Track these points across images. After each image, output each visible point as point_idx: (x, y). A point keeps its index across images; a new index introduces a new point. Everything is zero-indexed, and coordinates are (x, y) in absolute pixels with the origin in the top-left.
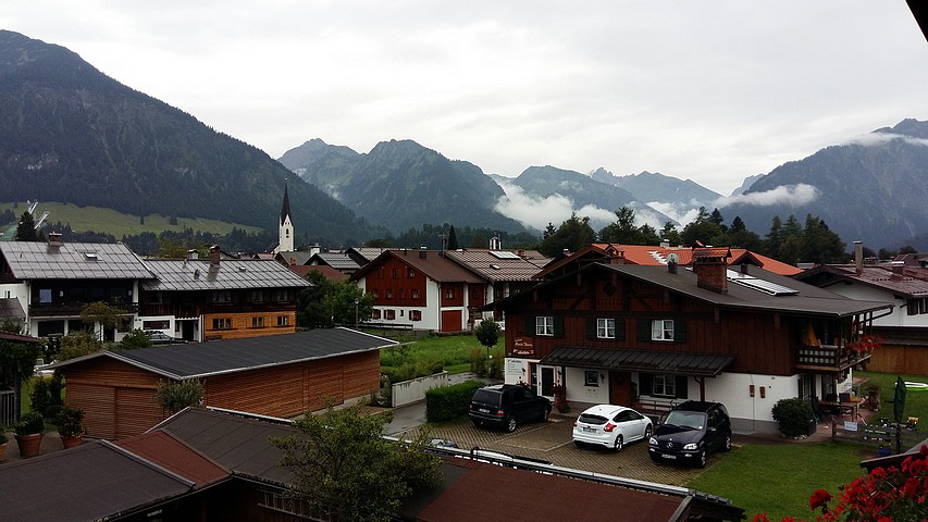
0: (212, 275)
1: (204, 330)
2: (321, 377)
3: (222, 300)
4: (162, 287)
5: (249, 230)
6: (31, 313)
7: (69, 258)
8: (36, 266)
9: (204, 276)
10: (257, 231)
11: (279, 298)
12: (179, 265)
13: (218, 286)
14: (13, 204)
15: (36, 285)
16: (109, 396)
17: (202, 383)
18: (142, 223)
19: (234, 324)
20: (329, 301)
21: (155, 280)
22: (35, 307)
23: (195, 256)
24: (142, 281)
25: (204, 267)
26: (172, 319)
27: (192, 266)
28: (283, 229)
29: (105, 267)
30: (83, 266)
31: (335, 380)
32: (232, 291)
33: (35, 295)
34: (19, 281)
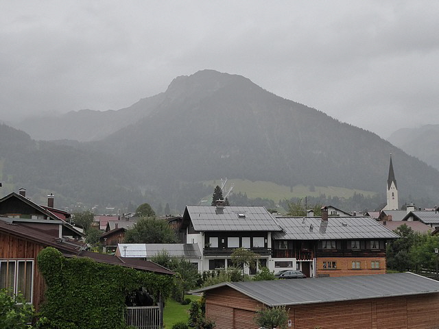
0: (323, 229)
1: (317, 270)
2: (387, 312)
3: (329, 247)
4: (286, 237)
5: (365, 194)
6: (205, 254)
7: (228, 217)
8: (208, 222)
9: (317, 229)
10: (372, 194)
11: (372, 246)
12: (300, 220)
13: (326, 237)
14: (213, 181)
15: (208, 235)
16: (230, 314)
17: (287, 310)
18: (292, 191)
19: (338, 265)
20: (415, 250)
21: (282, 232)
22: (208, 251)
23: (312, 214)
24: (273, 233)
25: (317, 223)
26: (294, 260)
27: (309, 222)
28: (389, 193)
29: (250, 222)
30: (236, 222)
31: (400, 315)
32: (337, 241)
33: (207, 241)
34: (198, 232)
